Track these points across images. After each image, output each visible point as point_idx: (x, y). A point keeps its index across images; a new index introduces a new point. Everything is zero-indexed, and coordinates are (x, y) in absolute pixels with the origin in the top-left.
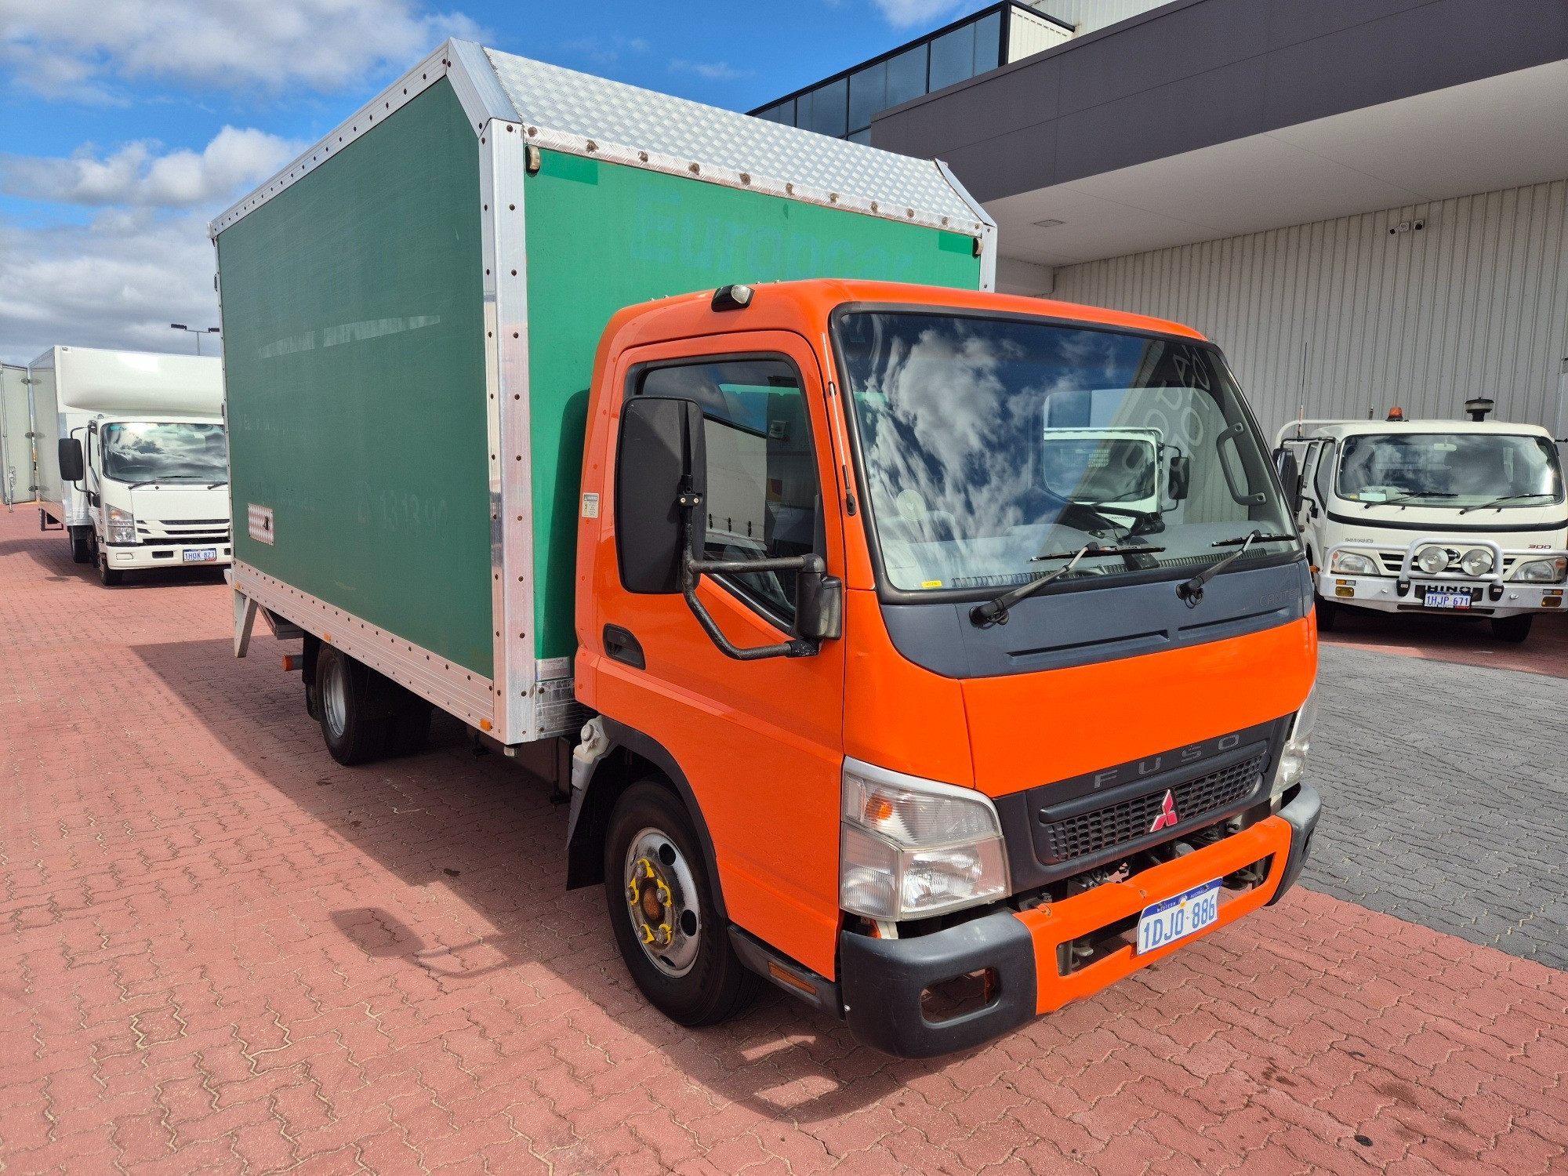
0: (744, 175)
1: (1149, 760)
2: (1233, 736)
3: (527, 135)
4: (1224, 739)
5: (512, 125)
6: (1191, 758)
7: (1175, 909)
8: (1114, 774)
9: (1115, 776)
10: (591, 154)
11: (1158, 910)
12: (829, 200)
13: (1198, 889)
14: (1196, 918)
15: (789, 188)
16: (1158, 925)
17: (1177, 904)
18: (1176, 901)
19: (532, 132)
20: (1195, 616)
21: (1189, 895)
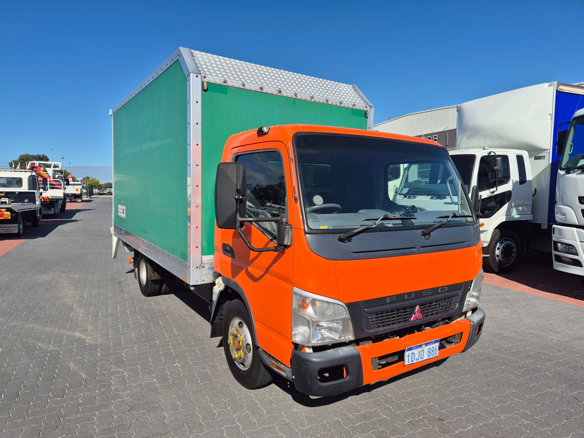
0: (279, 90)
1: (409, 294)
2: (445, 287)
3: (203, 78)
4: (441, 288)
5: (198, 75)
6: (427, 294)
7: (420, 349)
8: (395, 298)
9: (395, 299)
10: (225, 84)
11: (413, 349)
12: (310, 99)
13: (430, 343)
14: (429, 353)
15: (296, 95)
16: (413, 355)
17: (421, 347)
18: (421, 346)
19: (205, 77)
20: (428, 243)
21: (426, 345)
